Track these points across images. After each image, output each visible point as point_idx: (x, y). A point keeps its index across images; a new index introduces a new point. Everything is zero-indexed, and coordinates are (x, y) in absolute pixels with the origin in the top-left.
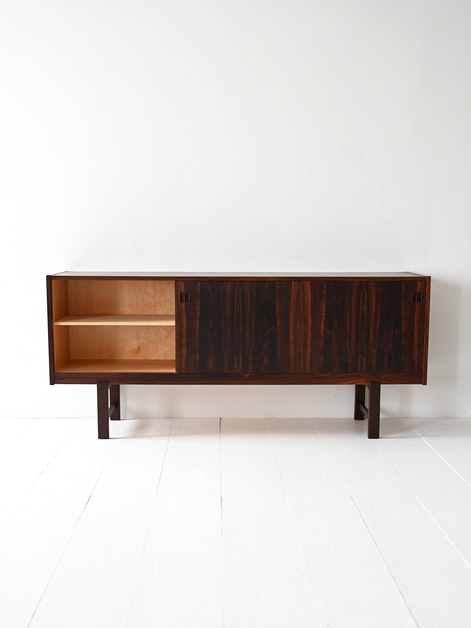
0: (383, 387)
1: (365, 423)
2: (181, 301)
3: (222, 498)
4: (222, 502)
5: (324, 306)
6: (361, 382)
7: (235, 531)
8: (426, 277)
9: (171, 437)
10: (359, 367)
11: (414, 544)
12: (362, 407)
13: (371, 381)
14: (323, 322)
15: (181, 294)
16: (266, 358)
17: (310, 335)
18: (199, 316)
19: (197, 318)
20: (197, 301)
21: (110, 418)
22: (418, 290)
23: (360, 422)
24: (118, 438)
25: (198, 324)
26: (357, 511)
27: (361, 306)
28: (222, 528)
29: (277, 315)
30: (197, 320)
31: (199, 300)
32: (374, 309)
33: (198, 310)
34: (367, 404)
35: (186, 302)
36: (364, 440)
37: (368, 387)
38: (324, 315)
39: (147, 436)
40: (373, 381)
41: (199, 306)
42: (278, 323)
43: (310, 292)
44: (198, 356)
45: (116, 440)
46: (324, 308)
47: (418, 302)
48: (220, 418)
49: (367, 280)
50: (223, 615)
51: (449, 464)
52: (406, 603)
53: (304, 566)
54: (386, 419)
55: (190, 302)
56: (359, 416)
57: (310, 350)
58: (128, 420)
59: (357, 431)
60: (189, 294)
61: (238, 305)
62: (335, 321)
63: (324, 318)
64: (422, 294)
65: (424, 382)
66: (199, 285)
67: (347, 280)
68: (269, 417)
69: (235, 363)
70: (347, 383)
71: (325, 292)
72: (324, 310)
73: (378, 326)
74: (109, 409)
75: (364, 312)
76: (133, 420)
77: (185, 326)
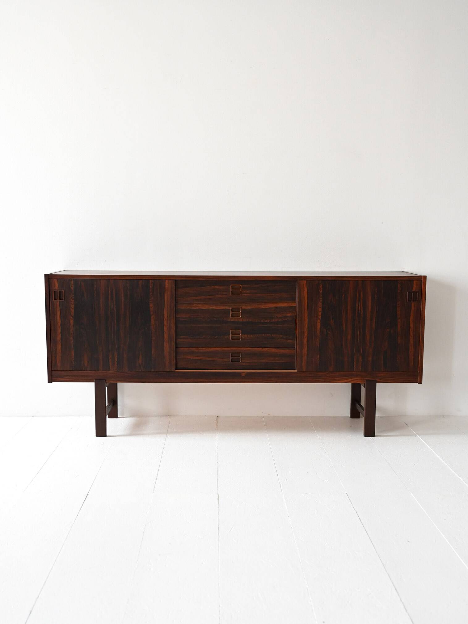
0: (378, 385)
1: (361, 422)
2: (55, 299)
3: (219, 496)
4: (219, 500)
5: (320, 305)
6: (357, 381)
7: (232, 529)
8: (421, 276)
9: (168, 435)
10: (355, 366)
11: (409, 542)
12: (357, 405)
13: (366, 380)
14: (319, 321)
15: (55, 292)
16: (141, 357)
17: (306, 333)
18: (73, 314)
19: (72, 316)
20: (71, 299)
21: (107, 416)
22: (414, 290)
23: (356, 420)
24: (115, 436)
25: (72, 322)
26: (353, 509)
27: (357, 305)
28: (218, 526)
29: (151, 313)
30: (71, 318)
31: (73, 298)
32: (370, 308)
33: (73, 308)
34: (363, 403)
35: (60, 299)
36: (360, 438)
37: (364, 386)
38: (320, 314)
39: (143, 434)
40: (369, 380)
41: (73, 304)
42: (153, 321)
43: (306, 290)
44: (73, 354)
45: (113, 437)
46: (320, 308)
47: (413, 301)
48: (217, 417)
49: (362, 279)
50: (219, 611)
51: (444, 463)
52: (401, 600)
53: (300, 563)
54: (381, 417)
55: (64, 299)
56: (355, 414)
57: (306, 350)
58: (125, 418)
59: (353, 429)
60: (63, 291)
61: (112, 303)
62: (331, 320)
63: (320, 317)
64: (417, 294)
65: (420, 381)
66: (72, 283)
67: (343, 279)
68: (265, 415)
69: (110, 360)
70: (343, 381)
71: (321, 292)
72: (320, 310)
73: (374, 326)
74: (106, 407)
75: (360, 311)
76: (130, 418)
77: (59, 323)
